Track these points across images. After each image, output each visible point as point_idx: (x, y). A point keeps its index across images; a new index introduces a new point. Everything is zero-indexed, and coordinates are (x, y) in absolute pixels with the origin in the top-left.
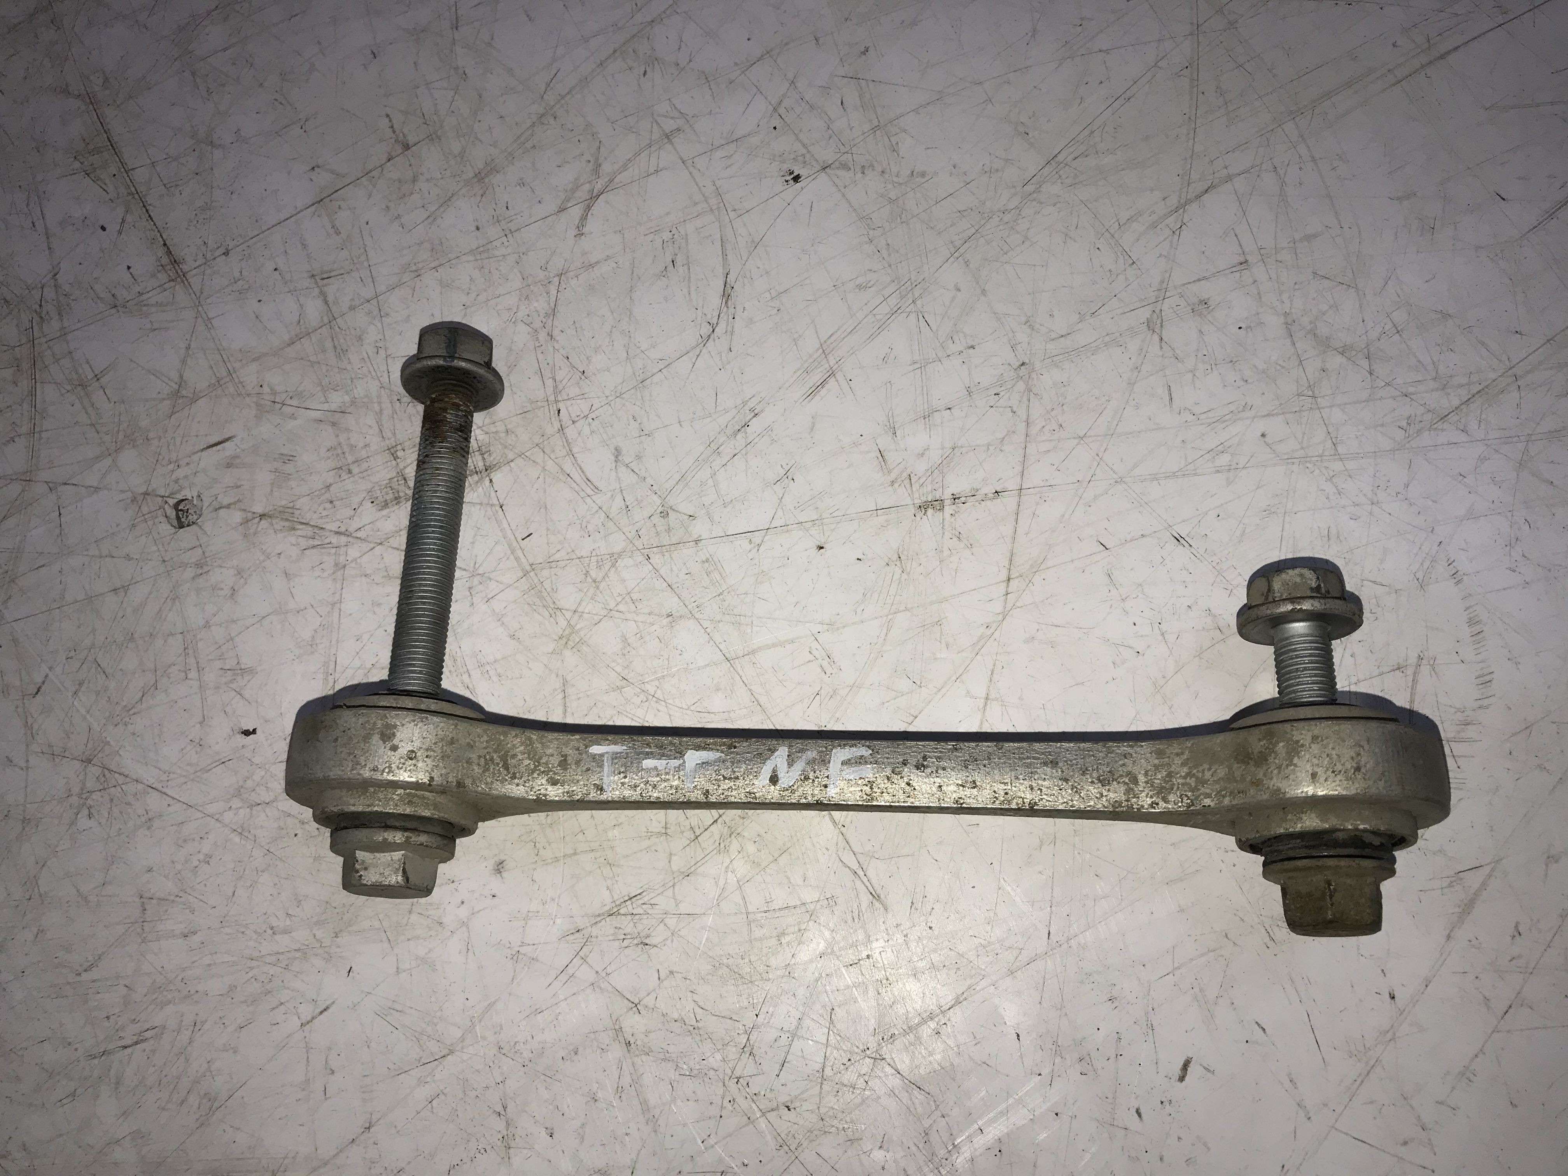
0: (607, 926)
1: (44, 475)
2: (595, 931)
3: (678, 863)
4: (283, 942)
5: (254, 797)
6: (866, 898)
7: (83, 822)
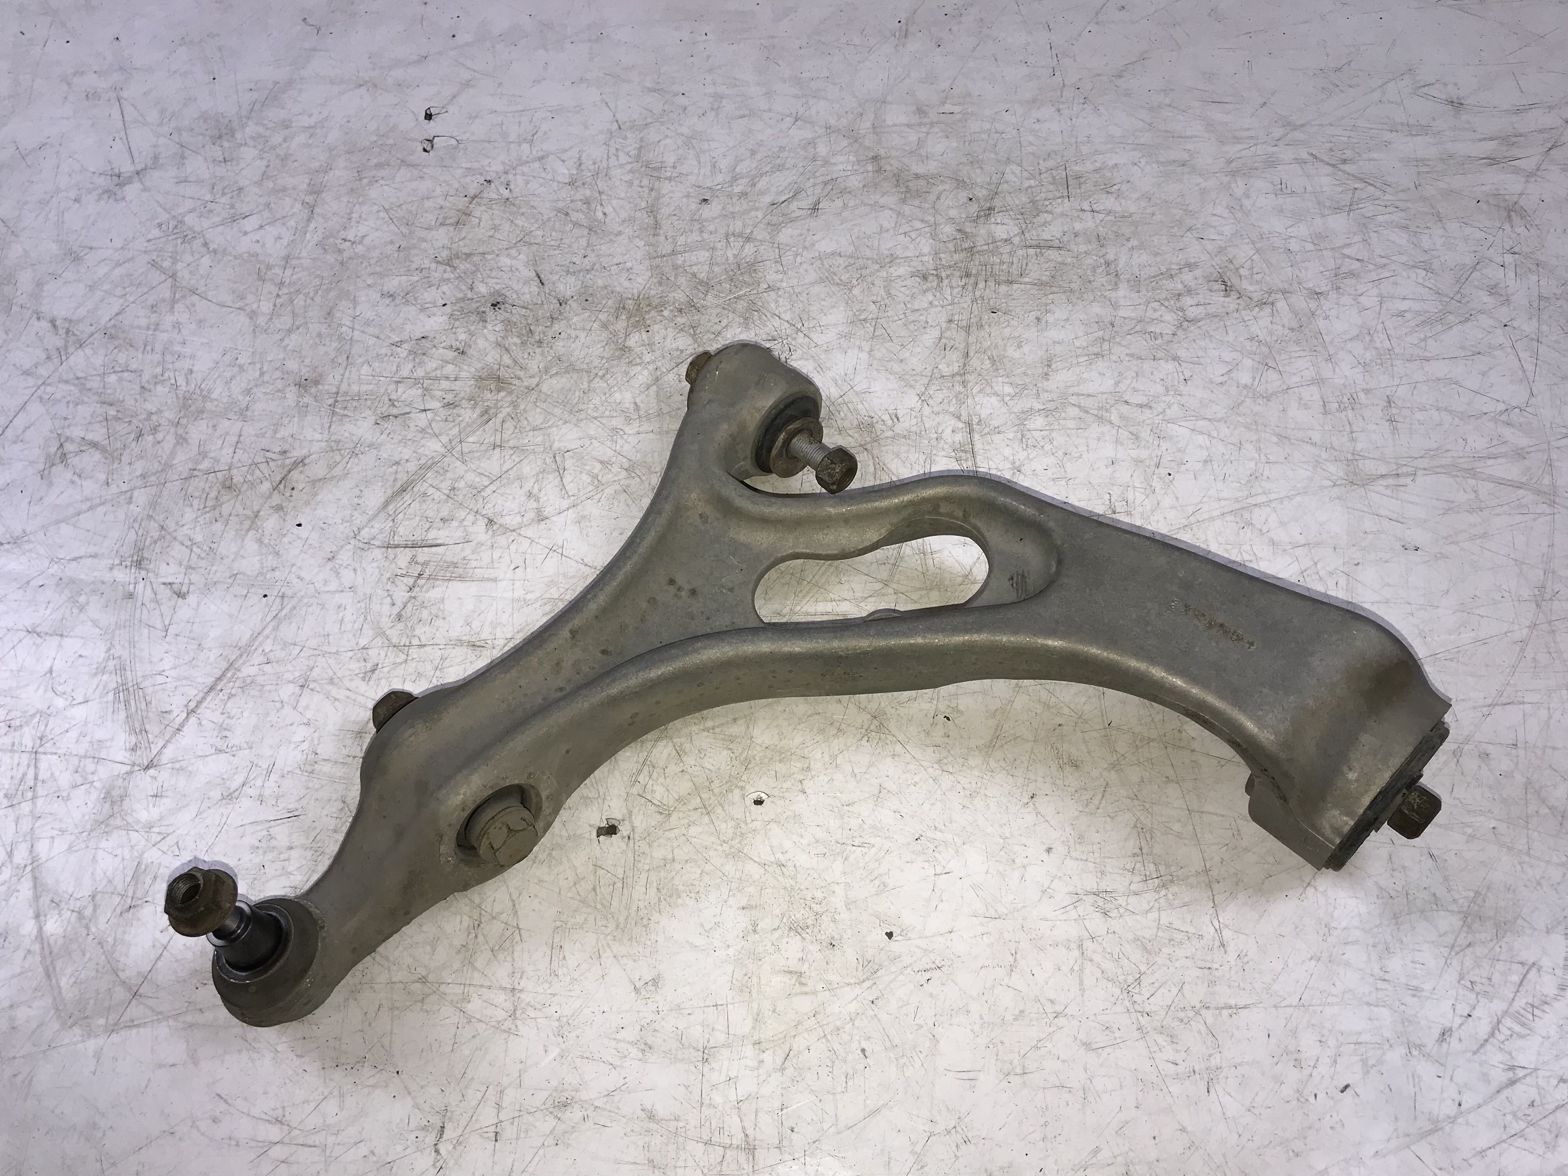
0: (1091, 898)
1: (895, 586)
2: (1085, 898)
3: (1134, 887)
4: (938, 835)
5: (945, 768)
6: (1217, 943)
7: (864, 742)
